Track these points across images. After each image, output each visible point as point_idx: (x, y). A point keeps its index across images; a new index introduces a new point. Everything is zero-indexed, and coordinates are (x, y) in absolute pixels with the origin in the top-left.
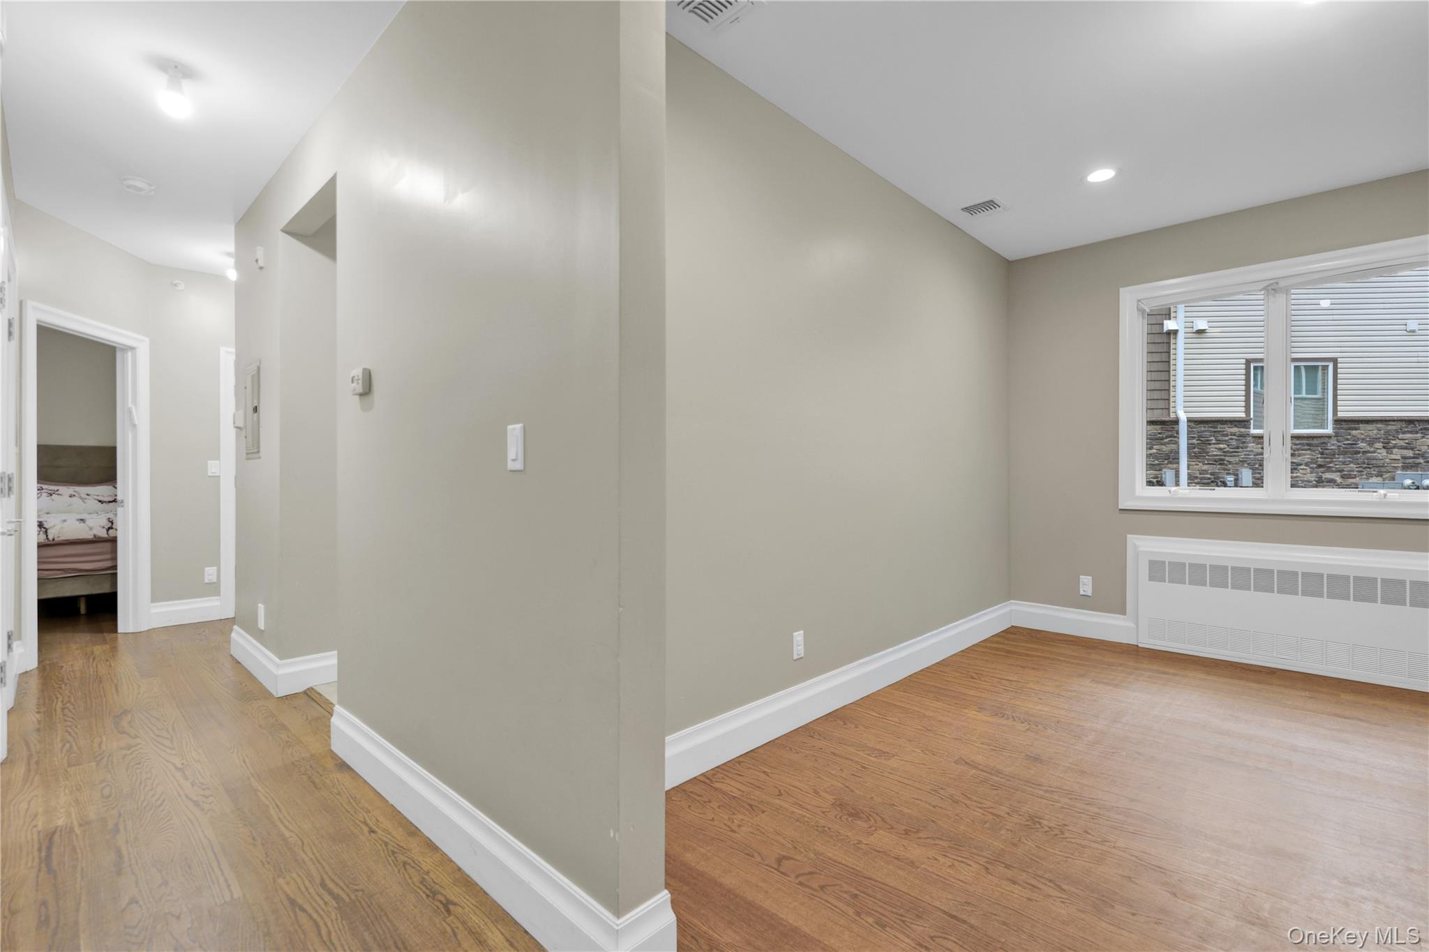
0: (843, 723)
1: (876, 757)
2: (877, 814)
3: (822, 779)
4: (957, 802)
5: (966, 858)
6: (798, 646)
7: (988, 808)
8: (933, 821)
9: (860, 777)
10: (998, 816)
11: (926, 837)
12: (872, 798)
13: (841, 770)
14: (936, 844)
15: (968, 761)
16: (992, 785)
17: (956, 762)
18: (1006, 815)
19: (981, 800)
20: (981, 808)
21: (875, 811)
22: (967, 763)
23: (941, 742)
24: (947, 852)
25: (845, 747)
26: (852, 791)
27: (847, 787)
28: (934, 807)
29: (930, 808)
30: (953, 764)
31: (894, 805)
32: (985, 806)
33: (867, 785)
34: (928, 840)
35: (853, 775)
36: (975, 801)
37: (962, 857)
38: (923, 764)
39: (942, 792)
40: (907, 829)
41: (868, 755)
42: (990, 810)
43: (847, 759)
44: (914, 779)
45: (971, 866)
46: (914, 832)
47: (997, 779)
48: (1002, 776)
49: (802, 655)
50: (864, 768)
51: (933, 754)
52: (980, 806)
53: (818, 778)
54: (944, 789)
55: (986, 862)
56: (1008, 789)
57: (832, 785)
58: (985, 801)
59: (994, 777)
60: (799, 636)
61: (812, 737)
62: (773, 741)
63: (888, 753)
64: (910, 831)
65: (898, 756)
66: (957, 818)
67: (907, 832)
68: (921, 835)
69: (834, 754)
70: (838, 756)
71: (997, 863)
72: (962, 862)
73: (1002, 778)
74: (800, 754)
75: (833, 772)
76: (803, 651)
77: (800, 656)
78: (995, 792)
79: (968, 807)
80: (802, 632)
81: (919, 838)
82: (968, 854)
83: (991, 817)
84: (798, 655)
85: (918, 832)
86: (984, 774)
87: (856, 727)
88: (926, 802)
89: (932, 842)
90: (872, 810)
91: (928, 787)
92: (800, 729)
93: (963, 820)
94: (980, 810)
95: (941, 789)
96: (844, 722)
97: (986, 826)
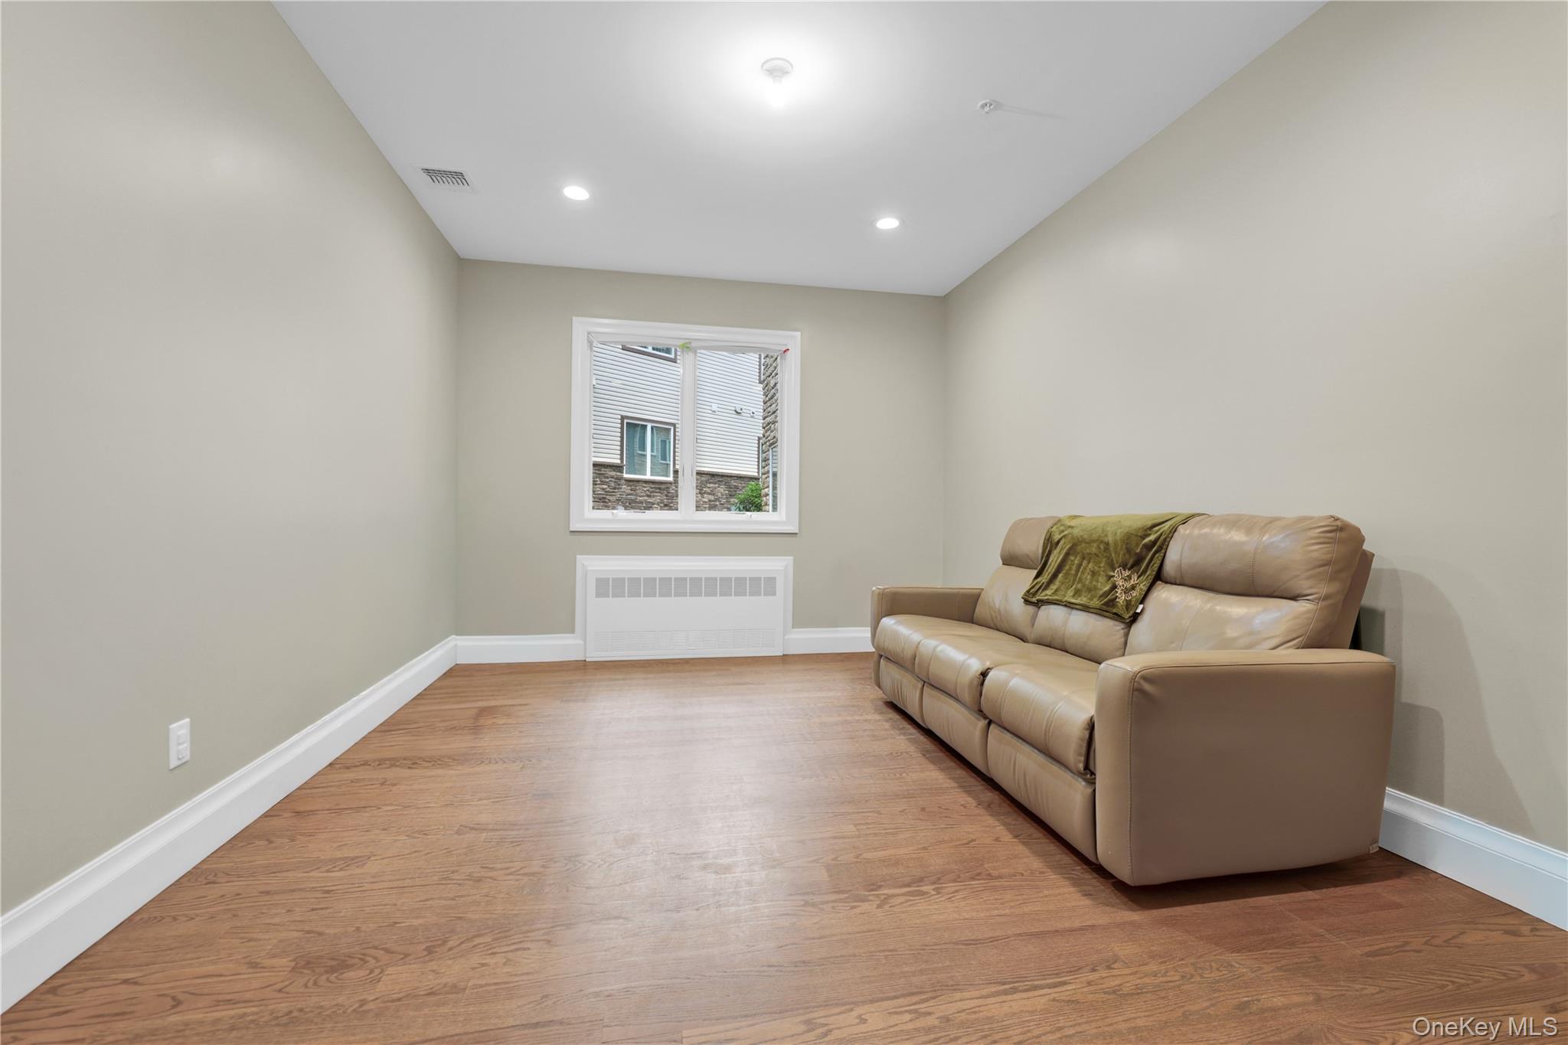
0: (267, 843)
1: (341, 870)
2: (376, 948)
3: (255, 940)
4: (479, 880)
5: (520, 942)
6: (179, 744)
7: (517, 871)
8: (460, 918)
9: (327, 908)
10: (533, 874)
11: (459, 942)
12: (358, 929)
13: (289, 911)
14: (475, 946)
15: (472, 826)
16: (512, 842)
17: (458, 833)
18: (542, 869)
19: (508, 865)
20: (511, 874)
21: (371, 945)
22: (472, 829)
23: (429, 816)
24: (494, 948)
25: (285, 874)
26: (320, 934)
27: (309, 932)
28: (453, 899)
29: (448, 902)
30: (456, 837)
31: (396, 923)
32: (514, 870)
33: (342, 914)
34: (464, 945)
35: (313, 910)
36: (501, 869)
37: (513, 944)
38: (416, 852)
39: (456, 876)
40: (428, 947)
41: (328, 871)
42: (521, 872)
43: (294, 891)
44: (410, 876)
45: (529, 949)
46: (439, 945)
47: (514, 833)
48: (518, 827)
49: (188, 758)
50: (328, 892)
51: (425, 834)
52: (508, 871)
53: (250, 940)
54: (457, 871)
55: (544, 934)
56: (531, 839)
57: (280, 941)
58: (511, 864)
59: (510, 833)
60: (180, 730)
61: (214, 883)
62: (130, 919)
63: (357, 857)
64: (434, 946)
65: (374, 856)
66: (487, 898)
67: (430, 951)
68: (451, 944)
69: (267, 893)
70: (276, 893)
71: (555, 929)
72: (517, 950)
73: (519, 830)
74: (198, 918)
75: (276, 920)
76: (188, 752)
77: (184, 761)
78: (518, 849)
79: (495, 880)
80: (187, 720)
81: (450, 949)
82: (520, 936)
83: (526, 879)
84: (179, 759)
85: (445, 942)
86: (498, 833)
87: (293, 841)
88: (440, 898)
89: (471, 944)
90: (365, 946)
91: (435, 878)
92: (186, 879)
93: (496, 898)
94: (511, 877)
95: (453, 872)
96: (268, 840)
97: (525, 893)
